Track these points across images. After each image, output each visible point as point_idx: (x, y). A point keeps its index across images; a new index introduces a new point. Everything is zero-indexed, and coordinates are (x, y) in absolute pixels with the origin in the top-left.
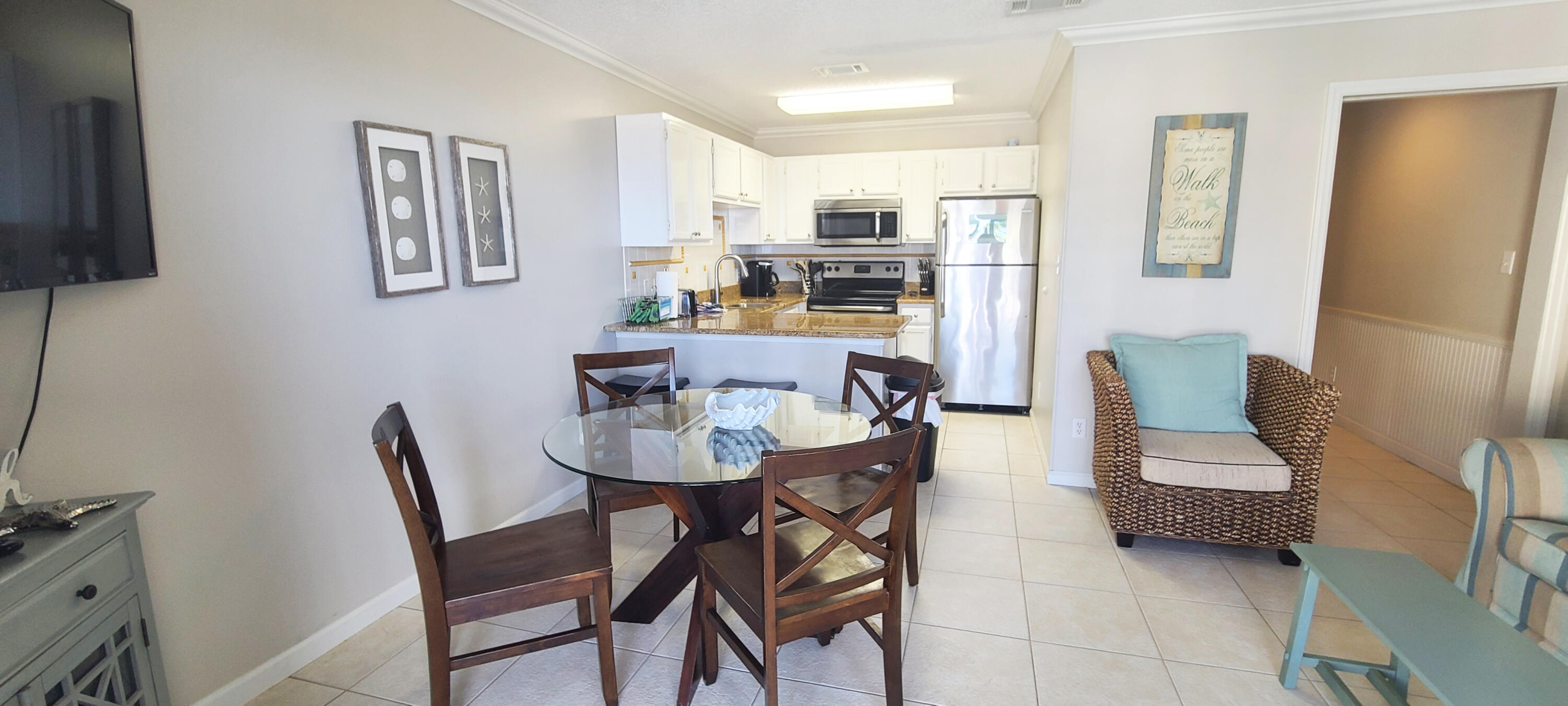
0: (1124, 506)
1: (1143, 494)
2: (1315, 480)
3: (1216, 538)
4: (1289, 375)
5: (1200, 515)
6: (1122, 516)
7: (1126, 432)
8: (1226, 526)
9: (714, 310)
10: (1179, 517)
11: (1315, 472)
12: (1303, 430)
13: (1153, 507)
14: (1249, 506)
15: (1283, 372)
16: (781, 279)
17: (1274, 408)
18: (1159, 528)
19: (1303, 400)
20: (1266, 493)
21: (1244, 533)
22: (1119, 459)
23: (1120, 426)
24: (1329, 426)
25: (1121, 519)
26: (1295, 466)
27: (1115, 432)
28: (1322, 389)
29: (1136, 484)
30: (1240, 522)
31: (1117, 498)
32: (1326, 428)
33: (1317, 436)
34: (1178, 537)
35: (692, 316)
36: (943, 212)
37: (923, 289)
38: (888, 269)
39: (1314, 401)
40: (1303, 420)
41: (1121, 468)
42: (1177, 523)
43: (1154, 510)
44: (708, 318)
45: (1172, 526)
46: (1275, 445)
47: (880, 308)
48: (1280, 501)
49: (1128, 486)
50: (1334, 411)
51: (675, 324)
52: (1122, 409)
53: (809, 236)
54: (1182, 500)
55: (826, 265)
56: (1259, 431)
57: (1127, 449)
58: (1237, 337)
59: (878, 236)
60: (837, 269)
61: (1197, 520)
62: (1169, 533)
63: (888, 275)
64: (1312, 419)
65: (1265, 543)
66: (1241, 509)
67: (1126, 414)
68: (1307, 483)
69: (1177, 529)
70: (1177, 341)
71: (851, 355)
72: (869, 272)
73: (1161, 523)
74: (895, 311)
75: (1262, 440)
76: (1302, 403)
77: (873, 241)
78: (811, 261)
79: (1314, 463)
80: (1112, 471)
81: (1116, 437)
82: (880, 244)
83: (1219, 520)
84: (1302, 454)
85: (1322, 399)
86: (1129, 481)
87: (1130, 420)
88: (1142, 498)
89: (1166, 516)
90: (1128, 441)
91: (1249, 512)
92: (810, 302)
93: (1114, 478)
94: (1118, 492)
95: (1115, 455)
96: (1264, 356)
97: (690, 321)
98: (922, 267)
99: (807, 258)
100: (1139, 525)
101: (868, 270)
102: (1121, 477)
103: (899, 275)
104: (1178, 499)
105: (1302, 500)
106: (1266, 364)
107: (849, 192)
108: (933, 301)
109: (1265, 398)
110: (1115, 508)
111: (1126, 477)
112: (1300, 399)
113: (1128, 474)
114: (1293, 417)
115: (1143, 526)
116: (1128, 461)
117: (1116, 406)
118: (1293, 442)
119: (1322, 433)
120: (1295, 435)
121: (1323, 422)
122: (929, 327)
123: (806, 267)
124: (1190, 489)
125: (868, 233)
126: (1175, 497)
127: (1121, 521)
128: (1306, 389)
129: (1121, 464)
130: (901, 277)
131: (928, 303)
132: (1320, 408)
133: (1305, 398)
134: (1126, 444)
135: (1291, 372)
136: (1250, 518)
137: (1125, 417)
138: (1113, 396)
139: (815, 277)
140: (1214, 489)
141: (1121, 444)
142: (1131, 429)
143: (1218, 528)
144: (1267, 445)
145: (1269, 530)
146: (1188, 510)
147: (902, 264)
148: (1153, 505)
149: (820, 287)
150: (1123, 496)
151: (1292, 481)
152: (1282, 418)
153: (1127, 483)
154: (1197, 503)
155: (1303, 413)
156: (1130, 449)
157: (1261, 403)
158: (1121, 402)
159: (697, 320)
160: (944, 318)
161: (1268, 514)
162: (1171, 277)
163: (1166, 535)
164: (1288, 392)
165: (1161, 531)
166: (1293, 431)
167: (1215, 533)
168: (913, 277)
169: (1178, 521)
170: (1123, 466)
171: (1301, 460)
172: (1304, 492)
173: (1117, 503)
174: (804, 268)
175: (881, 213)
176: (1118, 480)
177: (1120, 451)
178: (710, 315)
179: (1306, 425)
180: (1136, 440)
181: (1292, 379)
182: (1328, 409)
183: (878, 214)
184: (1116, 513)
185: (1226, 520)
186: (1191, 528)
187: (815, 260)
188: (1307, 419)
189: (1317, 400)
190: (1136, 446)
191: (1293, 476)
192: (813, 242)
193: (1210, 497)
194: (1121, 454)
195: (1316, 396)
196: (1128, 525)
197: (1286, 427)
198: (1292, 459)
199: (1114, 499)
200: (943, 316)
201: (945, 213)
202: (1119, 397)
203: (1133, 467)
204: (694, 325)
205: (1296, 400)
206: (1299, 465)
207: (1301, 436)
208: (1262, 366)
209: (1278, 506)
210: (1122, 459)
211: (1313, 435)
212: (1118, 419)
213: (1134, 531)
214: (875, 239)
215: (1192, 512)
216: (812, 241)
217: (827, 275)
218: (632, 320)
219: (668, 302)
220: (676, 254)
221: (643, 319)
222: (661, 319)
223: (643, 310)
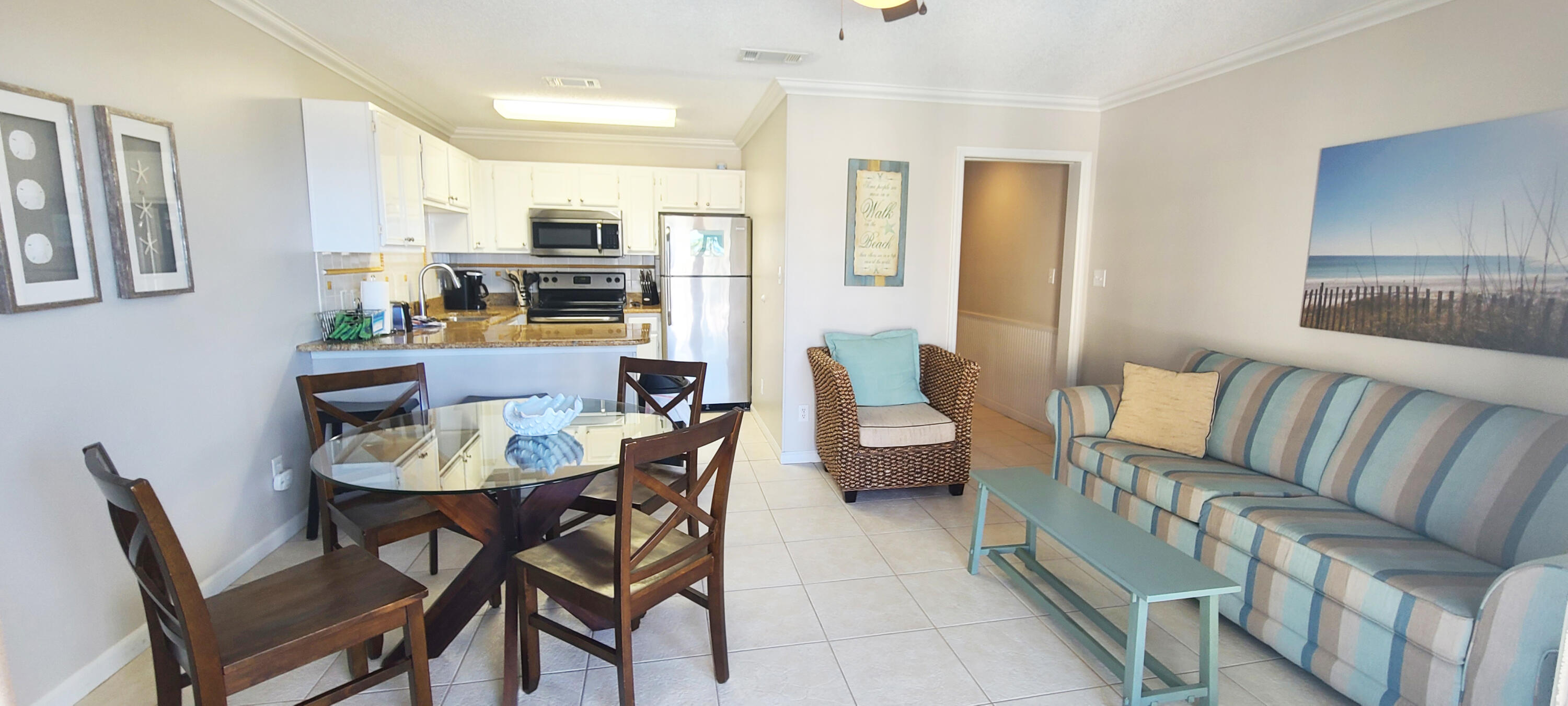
0: (850, 469)
1: (862, 457)
2: (969, 430)
3: (912, 484)
4: (947, 357)
5: (901, 468)
6: (848, 478)
7: (849, 409)
8: (917, 473)
9: (429, 324)
10: (887, 471)
11: (969, 425)
12: (960, 395)
13: (870, 467)
14: (931, 456)
15: (944, 356)
16: (490, 291)
17: (939, 382)
18: (875, 482)
19: (959, 374)
20: (941, 444)
21: (929, 476)
22: (844, 432)
23: (844, 405)
24: (975, 391)
25: (848, 480)
26: (957, 422)
27: (841, 410)
28: (970, 365)
29: (857, 449)
30: (926, 469)
31: (844, 463)
32: (973, 393)
33: (969, 399)
34: (887, 488)
35: (407, 331)
36: (666, 226)
37: (647, 299)
38: (611, 280)
39: (966, 374)
40: (960, 388)
41: (846, 439)
42: (886, 477)
43: (870, 469)
44: (423, 333)
45: (883, 479)
46: (942, 409)
47: (606, 319)
48: (950, 449)
49: (851, 453)
50: (976, 379)
51: (390, 340)
52: (846, 391)
53: (525, 247)
54: (889, 458)
55: (542, 276)
56: (930, 401)
57: (850, 423)
58: (910, 332)
59: (600, 249)
60: (554, 280)
61: (899, 472)
62: (881, 485)
63: (617, 286)
64: (965, 386)
65: (941, 481)
66: (926, 458)
67: (849, 395)
68: (964, 433)
69: (887, 481)
70: (872, 336)
71: (623, 359)
72: (590, 283)
73: (875, 478)
74: (621, 320)
75: (934, 407)
76: (958, 376)
77: (595, 252)
78: (525, 272)
79: (968, 419)
80: (840, 442)
81: (841, 415)
82: (602, 255)
83: (913, 469)
84: (961, 413)
85: (970, 372)
86: (852, 448)
87: (851, 400)
88: (861, 461)
89: (879, 472)
90: (850, 416)
91: (931, 460)
93: (841, 447)
94: (845, 459)
95: (841, 429)
96: (928, 345)
98: (643, 278)
99: (521, 269)
100: (861, 483)
101: (588, 281)
102: (846, 446)
103: (620, 286)
104: (886, 457)
105: (962, 446)
106: (930, 350)
107: (567, 203)
108: (659, 310)
109: (932, 376)
110: (844, 472)
111: (850, 446)
112: (956, 374)
113: (851, 443)
114: (953, 387)
115: (863, 483)
116: (851, 433)
117: (841, 389)
118: (954, 405)
119: (971, 396)
120: (956, 400)
121: (971, 388)
122: (656, 334)
123: (520, 279)
124: (893, 448)
125: (590, 245)
126: (883, 456)
127: (848, 482)
128: (959, 366)
129: (846, 435)
130: (622, 287)
131: (654, 312)
132: (969, 378)
133: (960, 372)
134: (849, 419)
135: (948, 355)
136: (932, 464)
137: (848, 397)
138: (839, 381)
139: (531, 288)
140: (908, 446)
141: (845, 419)
142: (852, 407)
143: (912, 475)
144: (938, 409)
145: (943, 472)
146: (893, 465)
147: (624, 275)
148: (870, 465)
149: (537, 300)
150: (848, 461)
151: (956, 434)
152: (945, 389)
153: (851, 450)
154: (899, 458)
155: (959, 383)
156: (852, 423)
157: (929, 380)
158: (845, 385)
160: (670, 325)
161: (943, 459)
162: (864, 285)
163: (879, 487)
164: (947, 370)
165: (875, 485)
166: (953, 397)
167: (911, 480)
168: (634, 287)
169: (887, 475)
170: (847, 437)
171: (960, 417)
172: (963, 440)
173: (844, 468)
174: (518, 279)
175: (602, 224)
176: (845, 448)
177: (845, 426)
179: (962, 391)
180: (856, 415)
181: (949, 360)
182: (974, 379)
183: (599, 226)
184: (844, 476)
185: (918, 469)
186: (895, 479)
188: (962, 388)
189: (967, 373)
190: (856, 420)
191: (956, 430)
192: (528, 253)
193: (907, 452)
194: (846, 428)
195: (967, 370)
196: (853, 484)
197: (949, 395)
198: (955, 417)
199: (842, 465)
200: (669, 323)
201: (668, 227)
202: (843, 382)
203: (855, 436)
204: (411, 339)
205: (954, 375)
206: (959, 421)
207: (959, 400)
208: (927, 352)
209: (948, 453)
210: (847, 431)
211: (966, 398)
212: (843, 399)
213: (857, 488)
214: (597, 251)
215: (895, 466)
216: (527, 250)
217: (543, 286)
218: (336, 338)
219: (381, 316)
220: (374, 262)
221: (351, 336)
222: (374, 335)
223: (351, 325)
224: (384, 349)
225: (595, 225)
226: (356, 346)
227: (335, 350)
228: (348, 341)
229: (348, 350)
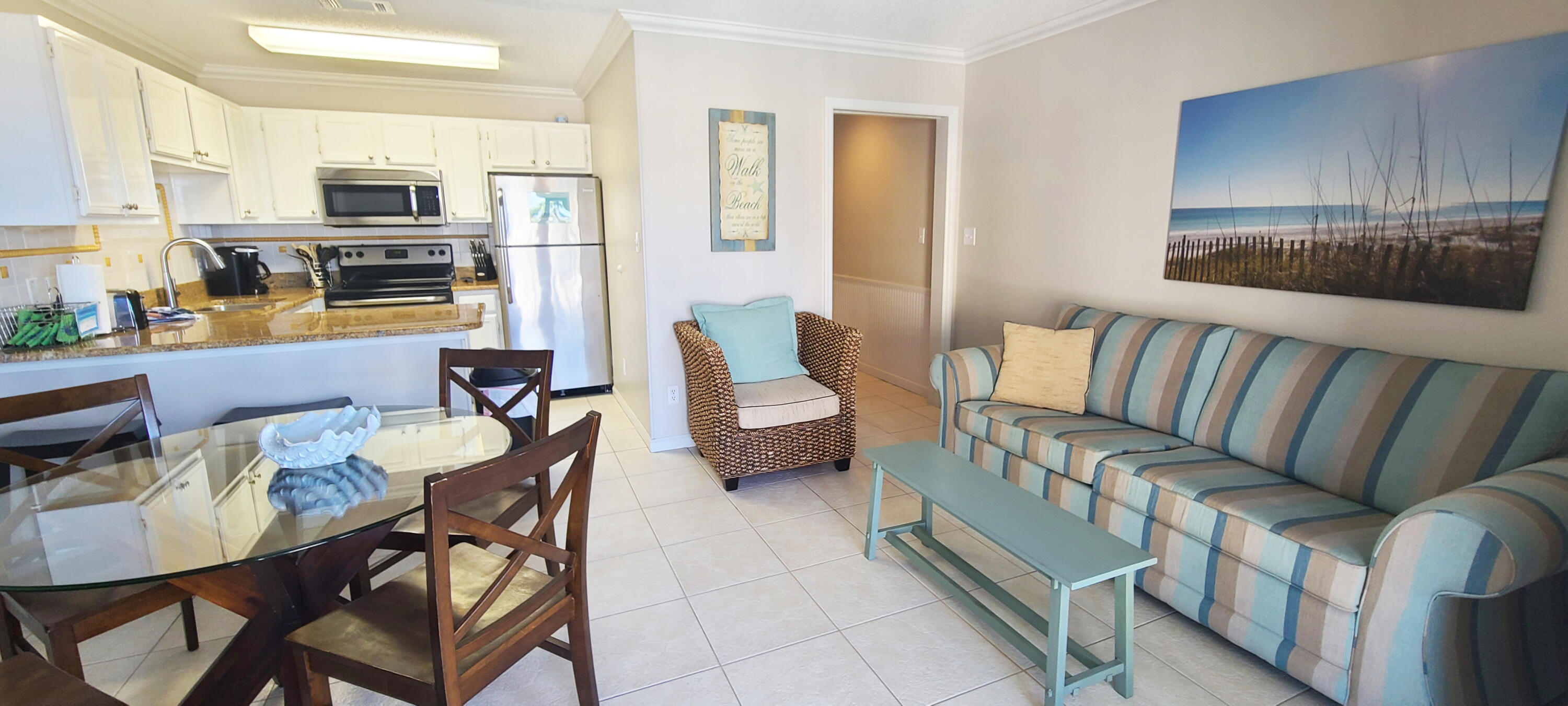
0: (729, 455)
1: (742, 441)
2: (853, 402)
3: (797, 463)
4: (826, 325)
5: (784, 448)
6: (728, 464)
7: (725, 390)
8: (802, 452)
9: (177, 316)
10: (770, 453)
11: (853, 396)
12: (843, 366)
13: (751, 450)
14: (815, 432)
15: (820, 323)
16: (272, 271)
17: (819, 352)
18: (757, 466)
19: (840, 343)
20: (825, 419)
21: (814, 454)
22: (721, 415)
23: (720, 385)
24: (858, 360)
25: (728, 466)
26: (840, 394)
27: (716, 391)
28: (851, 332)
29: (736, 433)
30: (811, 446)
31: (723, 449)
32: (856, 362)
33: (852, 369)
34: (771, 470)
35: (139, 329)
36: (497, 188)
37: (480, 274)
38: (432, 253)
39: (848, 343)
40: (842, 358)
41: (724, 422)
42: (769, 459)
43: (752, 452)
44: (168, 330)
45: (766, 462)
46: (823, 381)
47: (431, 299)
48: (834, 423)
49: (730, 437)
50: (859, 348)
51: (110, 343)
52: (720, 370)
53: (313, 213)
54: (771, 438)
55: (343, 250)
56: (810, 372)
57: (727, 404)
58: (785, 300)
59: (416, 215)
60: (360, 255)
61: (782, 453)
62: (764, 469)
63: (443, 260)
64: (848, 356)
65: (828, 458)
66: (811, 435)
67: (724, 373)
68: (849, 405)
69: (770, 464)
70: (745, 306)
71: (444, 352)
72: (406, 257)
73: (758, 462)
74: (450, 300)
75: (814, 379)
76: (840, 346)
77: (410, 220)
78: (320, 245)
79: (851, 390)
80: (717, 426)
81: (717, 396)
82: (419, 223)
83: (797, 448)
84: (844, 384)
85: (852, 340)
86: (730, 432)
87: (727, 379)
88: (742, 445)
89: (761, 455)
90: (727, 397)
91: (816, 437)
92: (329, 299)
93: (719, 432)
94: (724, 444)
95: (717, 412)
96: (804, 313)
97: (137, 337)
98: (474, 249)
99: (311, 242)
100: (742, 468)
101: (404, 255)
102: (724, 430)
103: (446, 259)
104: (768, 438)
105: (847, 419)
106: (807, 318)
107: (367, 160)
108: (497, 286)
109: (810, 345)
110: (723, 458)
111: (729, 429)
112: (837, 342)
113: (730, 427)
114: (834, 357)
115: (745, 468)
116: (729, 415)
117: (715, 368)
118: (837, 376)
119: (854, 366)
120: (838, 371)
121: (854, 358)
122: (495, 315)
123: (313, 255)
124: (775, 428)
125: (402, 210)
126: (765, 437)
127: (729, 468)
128: (840, 334)
129: (723, 418)
130: (449, 261)
131: (490, 289)
132: (851, 347)
133: (841, 341)
134: (726, 400)
135: (827, 323)
136: (817, 441)
137: (723, 376)
138: (712, 359)
139: (329, 265)
140: (791, 425)
141: (722, 401)
142: (729, 386)
143: (797, 455)
144: (819, 381)
145: (829, 448)
146: (776, 446)
147: (449, 247)
148: (751, 448)
149: (338, 278)
150: (727, 446)
151: (840, 406)
152: (826, 359)
153: (729, 434)
154: (782, 438)
155: (841, 353)
156: (729, 404)
157: (807, 350)
158: (719, 363)
159: (150, 334)
160: (512, 304)
161: (828, 435)
162: (734, 251)
163: (763, 471)
164: (827, 339)
165: (758, 469)
166: (836, 368)
167: (796, 459)
168: (464, 260)
169: (770, 457)
170: (725, 420)
171: (844, 389)
172: (847, 413)
173: (723, 454)
174: (311, 255)
175: (416, 187)
176: (723, 433)
177: (722, 408)
178: (169, 325)
179: (844, 361)
180: (733, 395)
181: (828, 329)
182: (856, 347)
183: (412, 188)
184: (723, 463)
185: (802, 447)
186: (779, 460)
187: (325, 244)
188: (844, 357)
189: (849, 341)
190: (734, 400)
191: (840, 402)
192: (321, 221)
193: (790, 431)
194: (723, 410)
195: (848, 339)
196: (734, 470)
197: (830, 366)
198: (838, 389)
199: (721, 451)
200: (511, 302)
201: (501, 189)
202: (717, 360)
203: (733, 419)
204: (146, 341)
205: (834, 344)
206: (843, 393)
207: (842, 371)
208: (803, 320)
209: (833, 427)
210: (724, 414)
211: (850, 368)
212: (717, 379)
213: (739, 475)
214: (412, 218)
215: (779, 447)
216: (318, 219)
217: (345, 262)
218: (17, 344)
219: (91, 310)
220: (83, 238)
221: (43, 340)
222: (82, 337)
223: (41, 325)
224: (95, 356)
225: (408, 187)
226: (50, 354)
227: (16, 361)
228: (39, 347)
229: (38, 360)
